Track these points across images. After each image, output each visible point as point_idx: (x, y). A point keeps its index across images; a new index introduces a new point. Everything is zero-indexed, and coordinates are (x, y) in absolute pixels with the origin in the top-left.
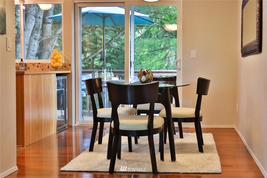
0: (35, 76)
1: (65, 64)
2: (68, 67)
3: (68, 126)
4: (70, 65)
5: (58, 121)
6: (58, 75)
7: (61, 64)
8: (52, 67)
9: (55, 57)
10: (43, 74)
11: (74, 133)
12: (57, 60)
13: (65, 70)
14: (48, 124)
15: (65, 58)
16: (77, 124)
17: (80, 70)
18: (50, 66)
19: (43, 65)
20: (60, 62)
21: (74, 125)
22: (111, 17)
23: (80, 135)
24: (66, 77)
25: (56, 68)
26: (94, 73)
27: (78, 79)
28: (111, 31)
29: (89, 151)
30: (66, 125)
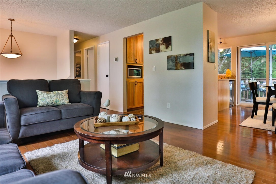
0: (221, 81)
1: (233, 76)
2: (234, 77)
3: (234, 105)
4: (235, 76)
5: (230, 102)
6: (230, 81)
7: (231, 76)
8: (226, 77)
9: (228, 73)
10: (220, 80)
11: (237, 108)
12: (229, 74)
13: (233, 79)
14: (226, 103)
15: (233, 73)
16: (239, 104)
17: (240, 79)
18: (225, 77)
19: (222, 76)
20: (230, 75)
21: (237, 104)
22: (255, 53)
23: (240, 110)
24: (233, 82)
25: (228, 78)
26: (246, 80)
27: (239, 83)
28: (249, 60)
29: (251, 118)
30: (233, 104)
